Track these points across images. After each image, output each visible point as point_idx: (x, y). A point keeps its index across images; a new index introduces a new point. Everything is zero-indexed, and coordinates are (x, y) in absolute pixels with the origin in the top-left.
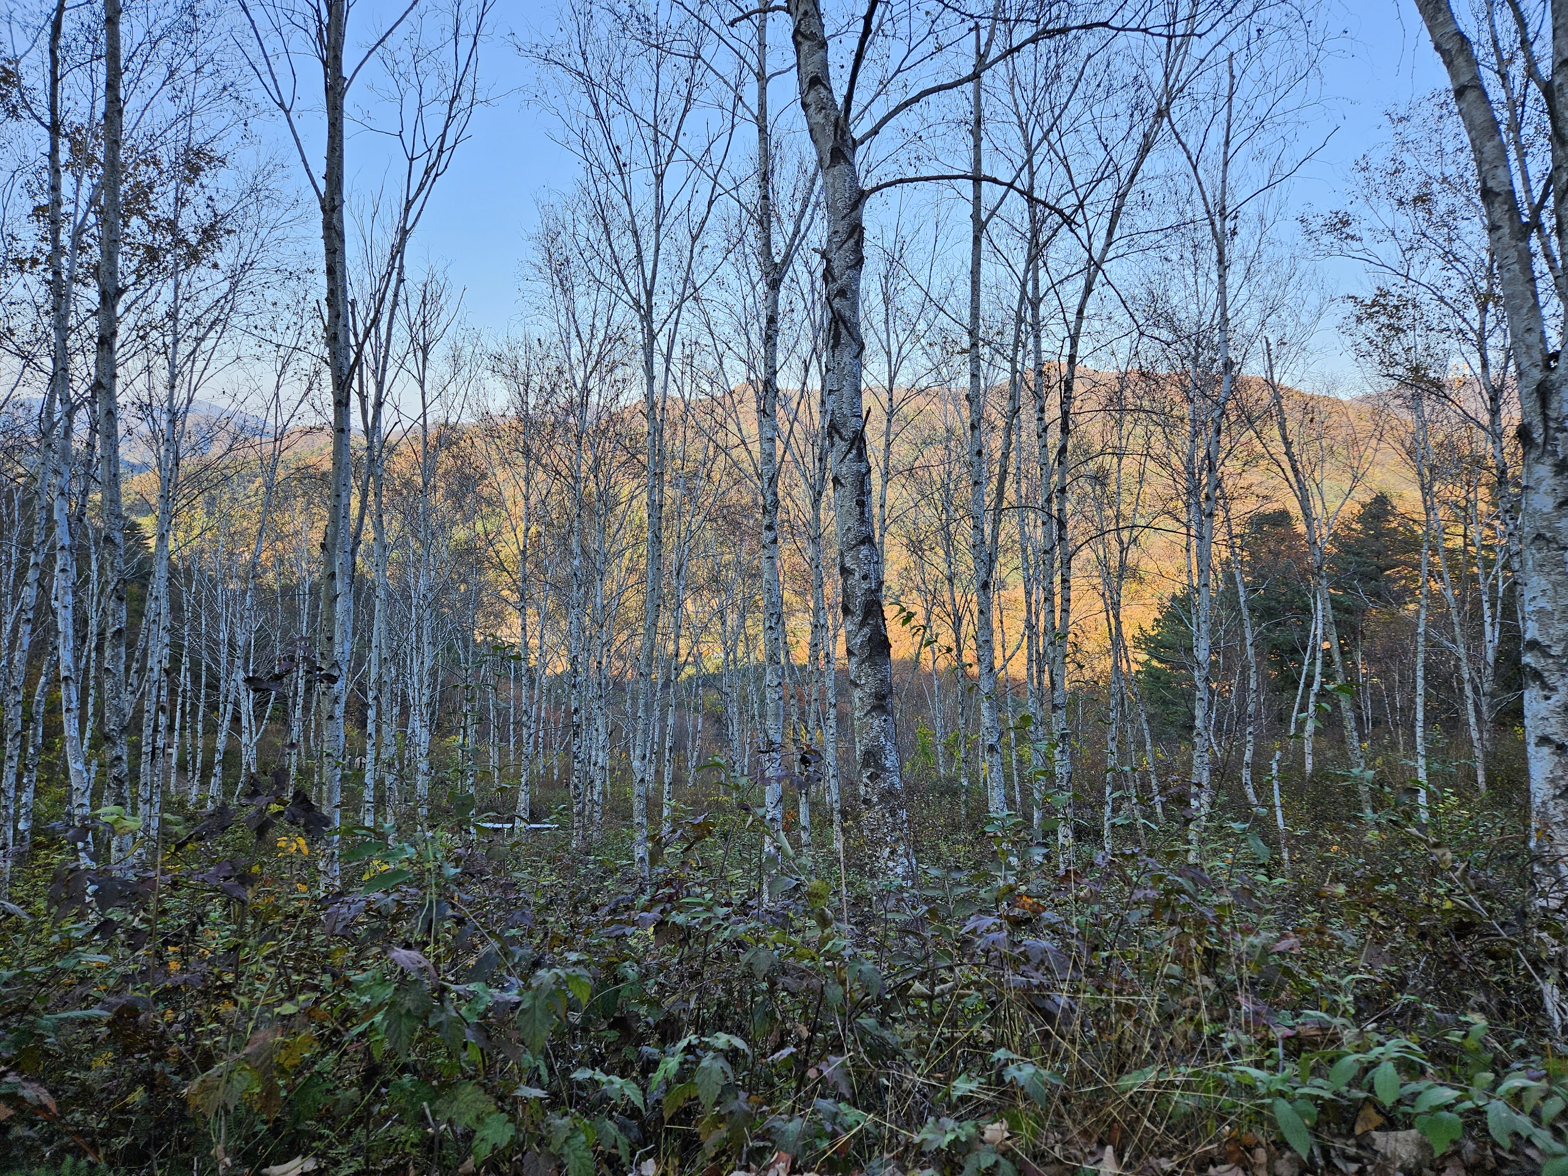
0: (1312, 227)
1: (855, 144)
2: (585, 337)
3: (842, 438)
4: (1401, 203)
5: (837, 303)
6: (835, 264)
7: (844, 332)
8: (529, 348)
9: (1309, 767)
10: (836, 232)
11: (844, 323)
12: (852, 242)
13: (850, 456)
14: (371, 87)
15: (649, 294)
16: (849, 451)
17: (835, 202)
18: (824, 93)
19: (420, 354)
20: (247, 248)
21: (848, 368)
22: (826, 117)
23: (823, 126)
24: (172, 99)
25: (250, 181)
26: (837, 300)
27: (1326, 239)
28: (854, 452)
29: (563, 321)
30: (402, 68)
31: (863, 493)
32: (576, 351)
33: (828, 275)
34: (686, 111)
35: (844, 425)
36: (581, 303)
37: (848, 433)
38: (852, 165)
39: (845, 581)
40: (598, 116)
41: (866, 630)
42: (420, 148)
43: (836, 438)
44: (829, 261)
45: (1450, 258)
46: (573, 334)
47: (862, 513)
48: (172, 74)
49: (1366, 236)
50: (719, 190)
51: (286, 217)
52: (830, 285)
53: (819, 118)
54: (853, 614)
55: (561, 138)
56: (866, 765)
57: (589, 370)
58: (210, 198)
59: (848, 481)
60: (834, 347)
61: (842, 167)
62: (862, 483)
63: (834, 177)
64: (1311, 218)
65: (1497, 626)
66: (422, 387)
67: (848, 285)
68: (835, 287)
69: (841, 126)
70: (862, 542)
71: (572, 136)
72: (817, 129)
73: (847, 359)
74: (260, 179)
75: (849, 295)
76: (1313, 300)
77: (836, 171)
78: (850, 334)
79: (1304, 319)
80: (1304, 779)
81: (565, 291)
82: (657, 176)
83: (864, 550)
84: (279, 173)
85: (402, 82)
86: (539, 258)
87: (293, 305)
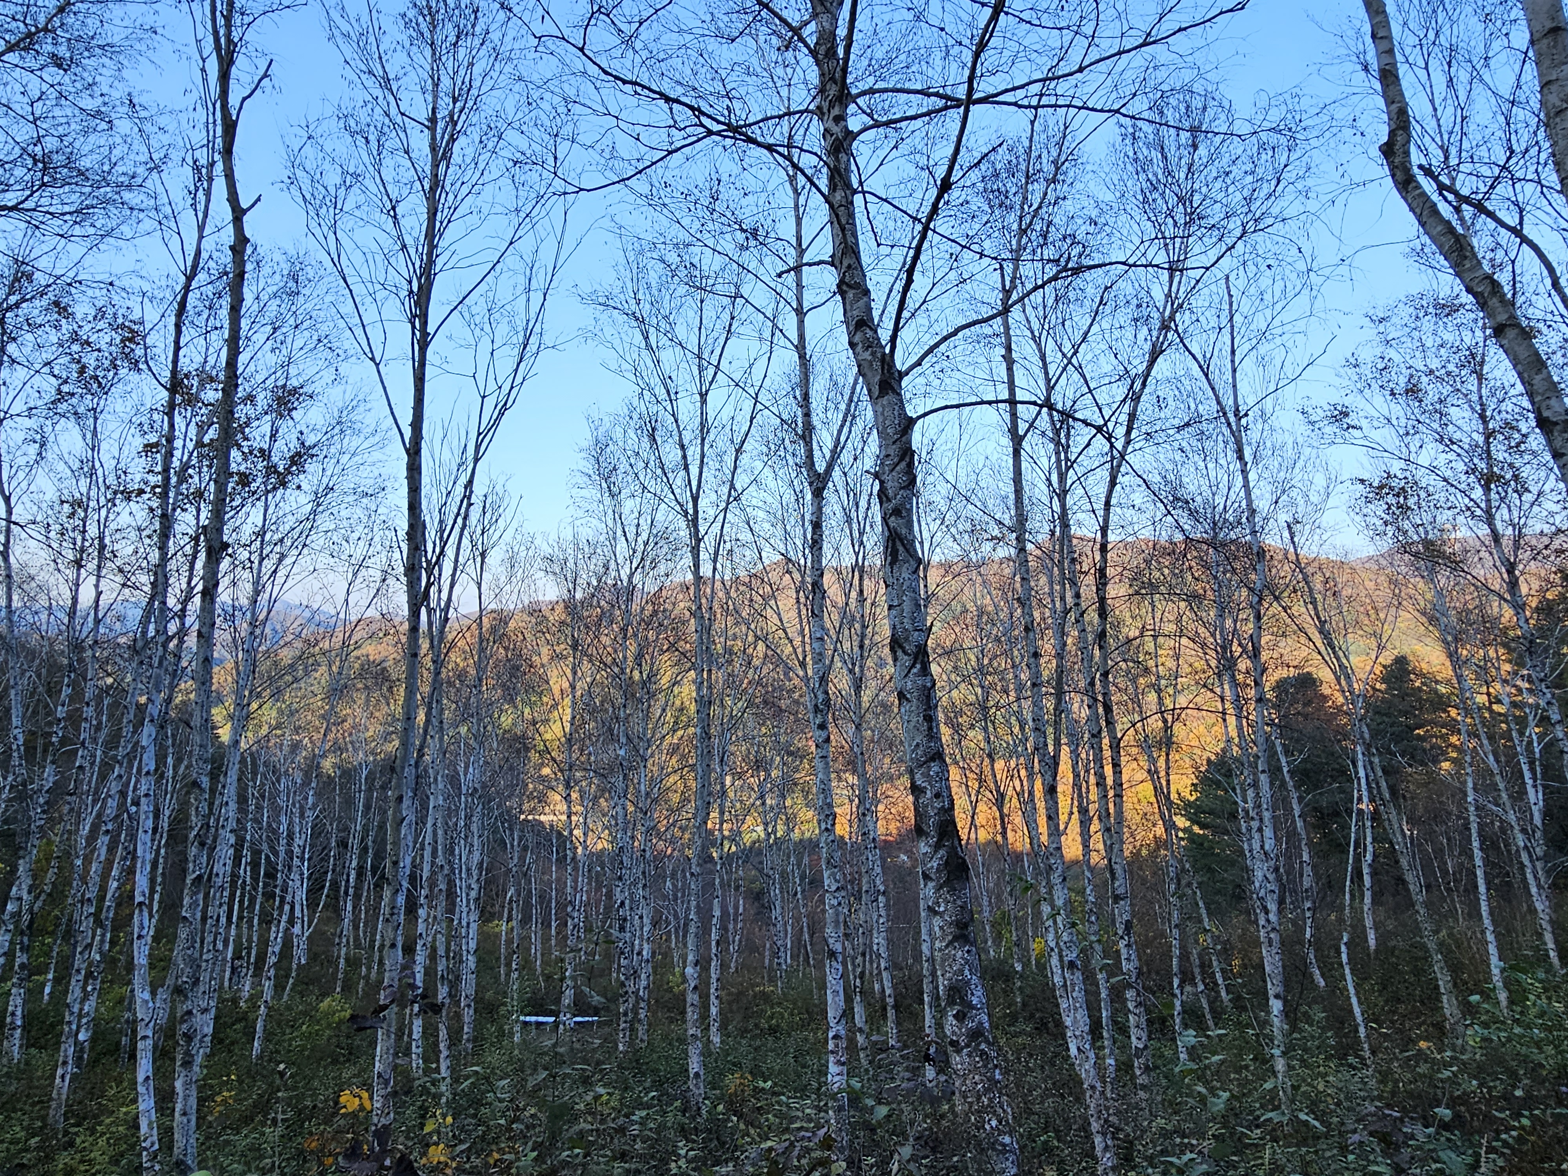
0: (1313, 418)
1: (902, 375)
2: (631, 536)
3: (905, 652)
4: (1393, 394)
5: (893, 521)
6: (889, 485)
7: (901, 549)
8: (577, 547)
9: (1372, 942)
10: (888, 456)
11: (901, 540)
12: (903, 465)
13: (915, 670)
14: (450, 338)
15: (695, 499)
16: (913, 666)
17: (885, 428)
18: (869, 333)
19: (479, 559)
20: (329, 473)
21: (907, 584)
22: (873, 354)
23: (871, 362)
24: (273, 350)
25: (336, 414)
26: (893, 518)
27: (1329, 430)
28: (918, 666)
29: (610, 523)
30: (478, 319)
31: (930, 708)
32: (622, 547)
33: (883, 495)
34: (727, 339)
35: (906, 639)
36: (629, 506)
37: (910, 648)
38: (900, 394)
39: (917, 799)
40: (649, 347)
41: (942, 852)
42: (492, 386)
43: (900, 653)
44: (882, 483)
45: (1446, 442)
46: (619, 532)
47: (930, 728)
48: (275, 330)
49: (1364, 423)
50: (759, 406)
51: (366, 445)
52: (885, 505)
53: (867, 355)
54: (927, 835)
55: (614, 366)
56: (951, 1002)
57: (634, 565)
58: (302, 433)
59: (913, 696)
60: (892, 564)
61: (890, 397)
62: (928, 697)
63: (883, 407)
64: (1310, 411)
65: (1540, 789)
66: (479, 588)
67: (903, 504)
68: (891, 506)
69: (887, 362)
70: (932, 759)
71: (625, 366)
72: (865, 365)
73: (905, 575)
74: (345, 413)
75: (904, 514)
76: (1320, 481)
77: (885, 401)
78: (907, 550)
79: (1314, 499)
80: (1369, 955)
81: (612, 495)
82: (701, 394)
83: (935, 768)
84: (361, 409)
85: (477, 331)
86: (589, 467)
87: (365, 519)
